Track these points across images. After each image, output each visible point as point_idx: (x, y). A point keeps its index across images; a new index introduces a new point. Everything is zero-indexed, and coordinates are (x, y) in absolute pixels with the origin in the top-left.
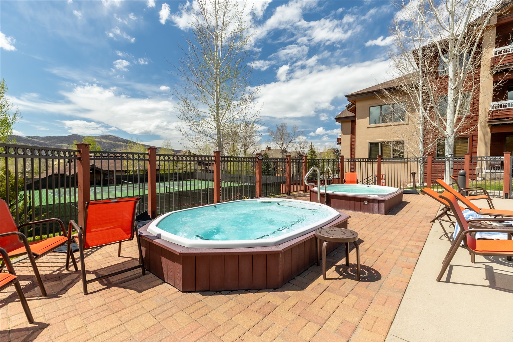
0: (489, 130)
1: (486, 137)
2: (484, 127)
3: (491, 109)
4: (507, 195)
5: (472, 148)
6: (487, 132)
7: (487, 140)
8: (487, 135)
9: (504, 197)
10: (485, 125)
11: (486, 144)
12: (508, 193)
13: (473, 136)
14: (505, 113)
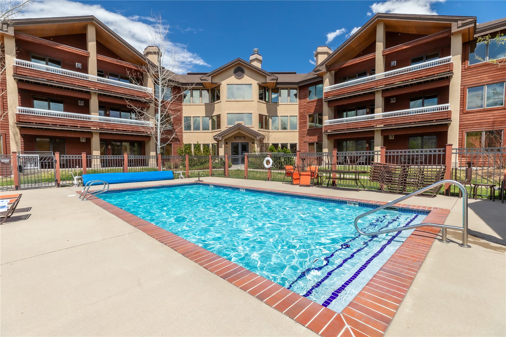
0: (18, 131)
1: (16, 137)
2: (13, 127)
3: (18, 112)
4: (17, 187)
5: (6, 146)
6: (17, 133)
7: (17, 140)
8: (17, 135)
9: (15, 189)
10: (14, 126)
11: (17, 143)
12: (18, 185)
13: (6, 135)
14: (29, 118)
